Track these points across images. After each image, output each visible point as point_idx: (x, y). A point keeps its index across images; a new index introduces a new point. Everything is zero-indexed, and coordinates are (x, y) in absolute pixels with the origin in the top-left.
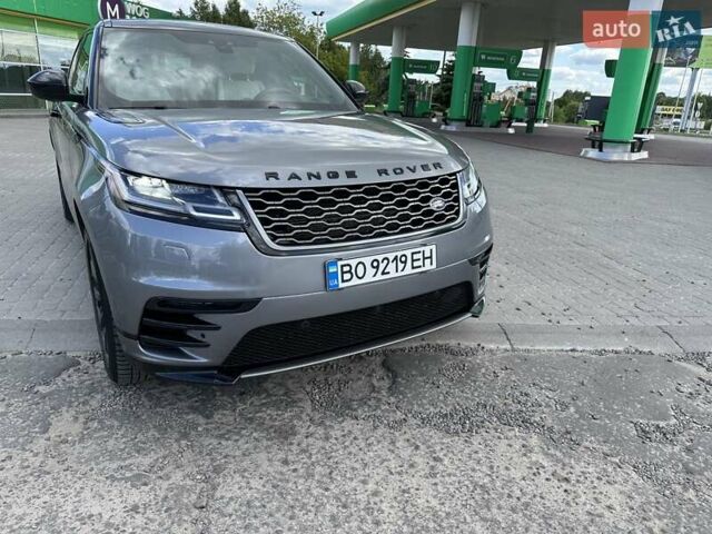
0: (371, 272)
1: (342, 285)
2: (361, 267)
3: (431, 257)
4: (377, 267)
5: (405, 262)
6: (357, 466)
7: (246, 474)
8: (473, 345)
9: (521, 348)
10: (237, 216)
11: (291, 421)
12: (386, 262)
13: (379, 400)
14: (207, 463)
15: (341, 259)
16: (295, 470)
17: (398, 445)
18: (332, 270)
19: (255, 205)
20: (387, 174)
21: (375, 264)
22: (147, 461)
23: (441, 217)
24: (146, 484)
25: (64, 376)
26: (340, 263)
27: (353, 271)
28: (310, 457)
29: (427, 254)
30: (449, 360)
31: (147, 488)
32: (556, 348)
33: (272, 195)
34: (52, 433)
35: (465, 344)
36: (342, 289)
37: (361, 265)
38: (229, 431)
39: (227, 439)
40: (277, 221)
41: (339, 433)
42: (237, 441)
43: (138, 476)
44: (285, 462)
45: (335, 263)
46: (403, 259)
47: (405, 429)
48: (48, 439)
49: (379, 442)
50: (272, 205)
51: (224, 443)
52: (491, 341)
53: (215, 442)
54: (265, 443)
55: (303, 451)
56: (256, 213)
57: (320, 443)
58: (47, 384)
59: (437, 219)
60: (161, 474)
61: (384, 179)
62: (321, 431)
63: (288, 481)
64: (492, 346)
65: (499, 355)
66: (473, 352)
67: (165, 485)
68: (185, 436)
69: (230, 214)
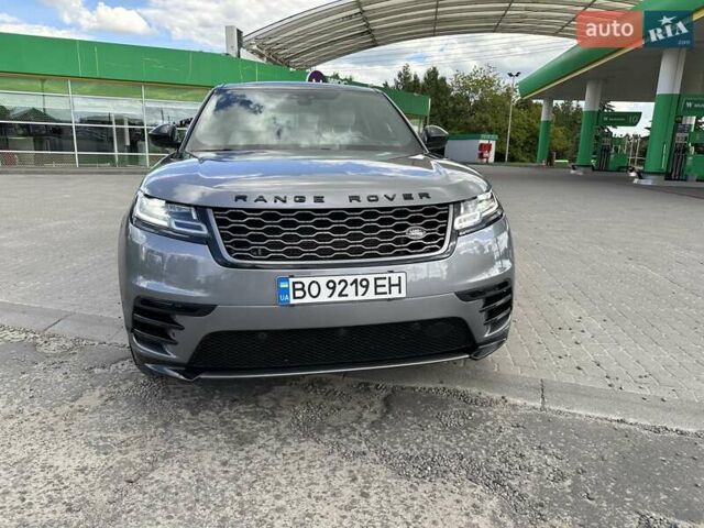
0: (326, 292)
1: (293, 301)
2: (314, 287)
3: (399, 285)
4: (334, 288)
5: (367, 287)
6: (284, 482)
7: (185, 465)
8: (496, 396)
9: (551, 407)
10: (205, 232)
11: (258, 431)
12: (343, 284)
13: (354, 429)
14: (163, 449)
15: (292, 277)
16: (226, 472)
17: (337, 473)
18: (283, 285)
19: (220, 222)
20: (359, 201)
21: (331, 285)
22: (122, 436)
23: (419, 246)
24: (106, 454)
25: (119, 364)
26: (292, 280)
27: (306, 289)
28: (248, 465)
29: (395, 281)
30: (457, 406)
31: (104, 457)
32: (598, 415)
33: (237, 215)
34: (76, 404)
35: (486, 394)
36: (293, 305)
37: (314, 284)
38: (201, 428)
39: (194, 435)
40: (238, 237)
41: (291, 450)
42: (200, 437)
43: (105, 447)
44: (224, 464)
45: (287, 280)
46: (364, 283)
47: (358, 461)
48: (72, 407)
49: (321, 466)
50: (235, 223)
51: (189, 436)
52: (519, 396)
53: (183, 434)
54: (222, 444)
55: (247, 458)
56: (220, 230)
57: (267, 455)
58: (104, 368)
59: (412, 247)
60: (124, 448)
61: (355, 205)
62: (278, 445)
63: (212, 479)
64: (519, 402)
65: (522, 411)
66: (491, 403)
67: (119, 457)
68: (166, 425)
69: (199, 228)
